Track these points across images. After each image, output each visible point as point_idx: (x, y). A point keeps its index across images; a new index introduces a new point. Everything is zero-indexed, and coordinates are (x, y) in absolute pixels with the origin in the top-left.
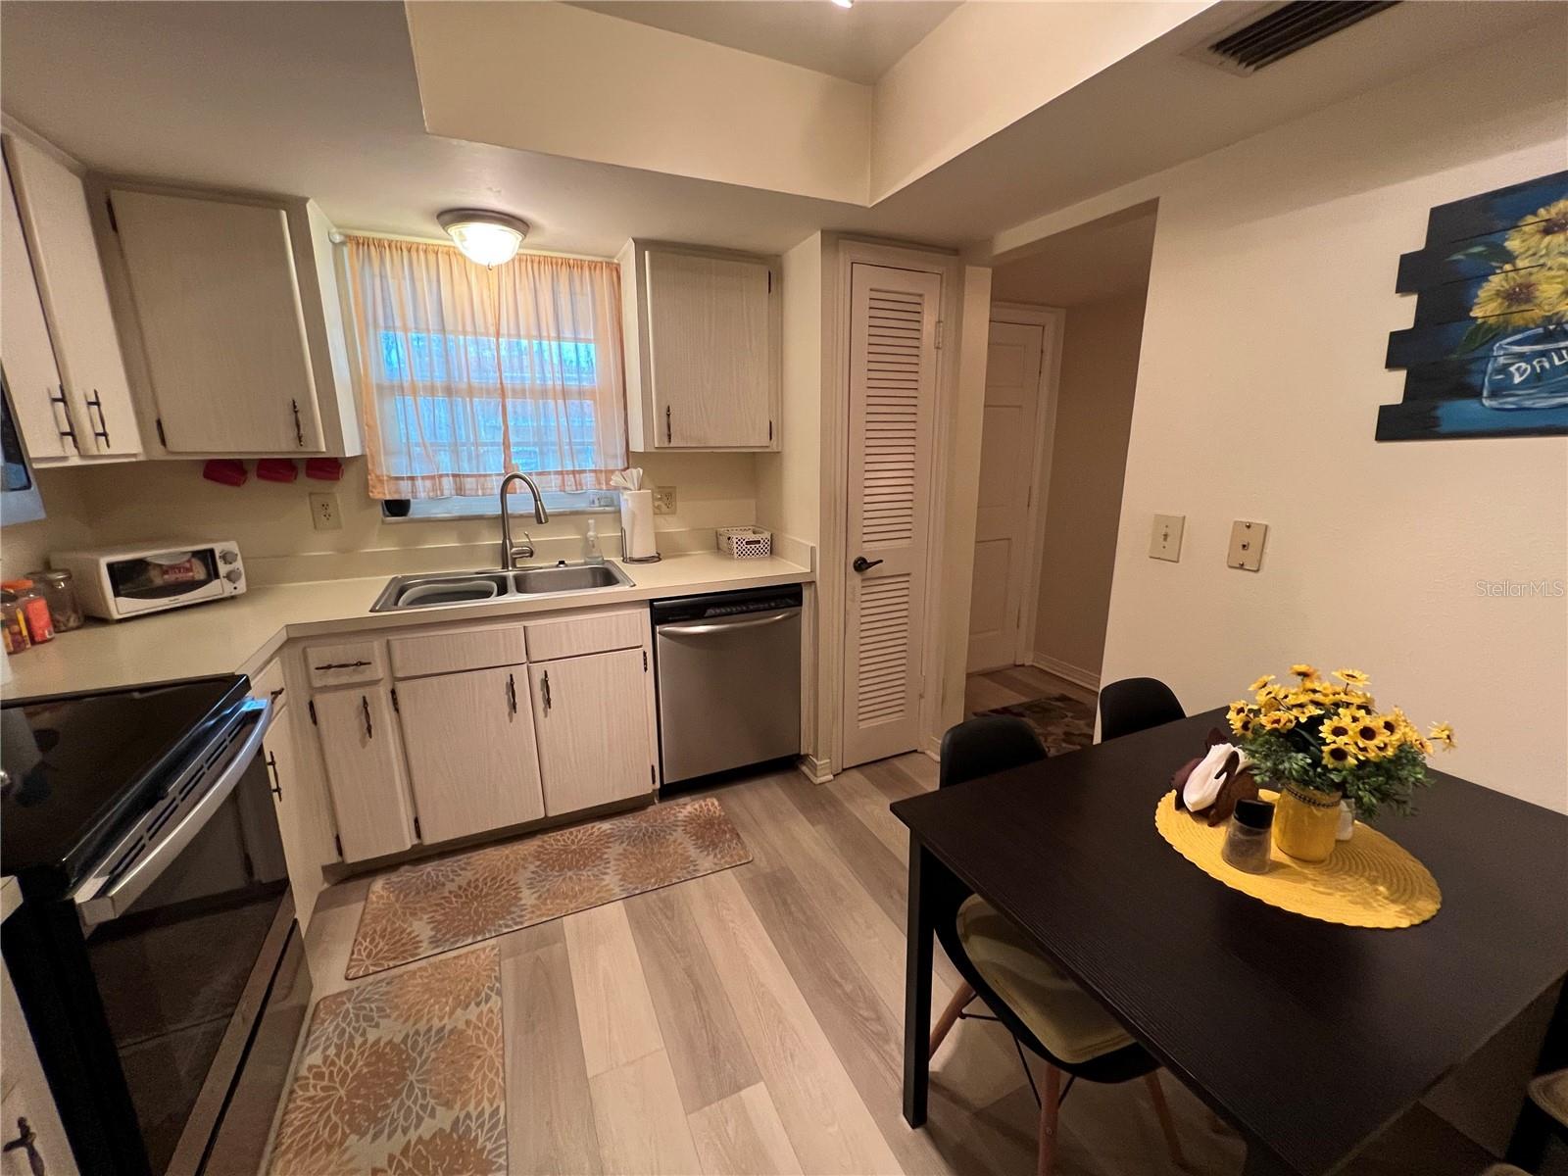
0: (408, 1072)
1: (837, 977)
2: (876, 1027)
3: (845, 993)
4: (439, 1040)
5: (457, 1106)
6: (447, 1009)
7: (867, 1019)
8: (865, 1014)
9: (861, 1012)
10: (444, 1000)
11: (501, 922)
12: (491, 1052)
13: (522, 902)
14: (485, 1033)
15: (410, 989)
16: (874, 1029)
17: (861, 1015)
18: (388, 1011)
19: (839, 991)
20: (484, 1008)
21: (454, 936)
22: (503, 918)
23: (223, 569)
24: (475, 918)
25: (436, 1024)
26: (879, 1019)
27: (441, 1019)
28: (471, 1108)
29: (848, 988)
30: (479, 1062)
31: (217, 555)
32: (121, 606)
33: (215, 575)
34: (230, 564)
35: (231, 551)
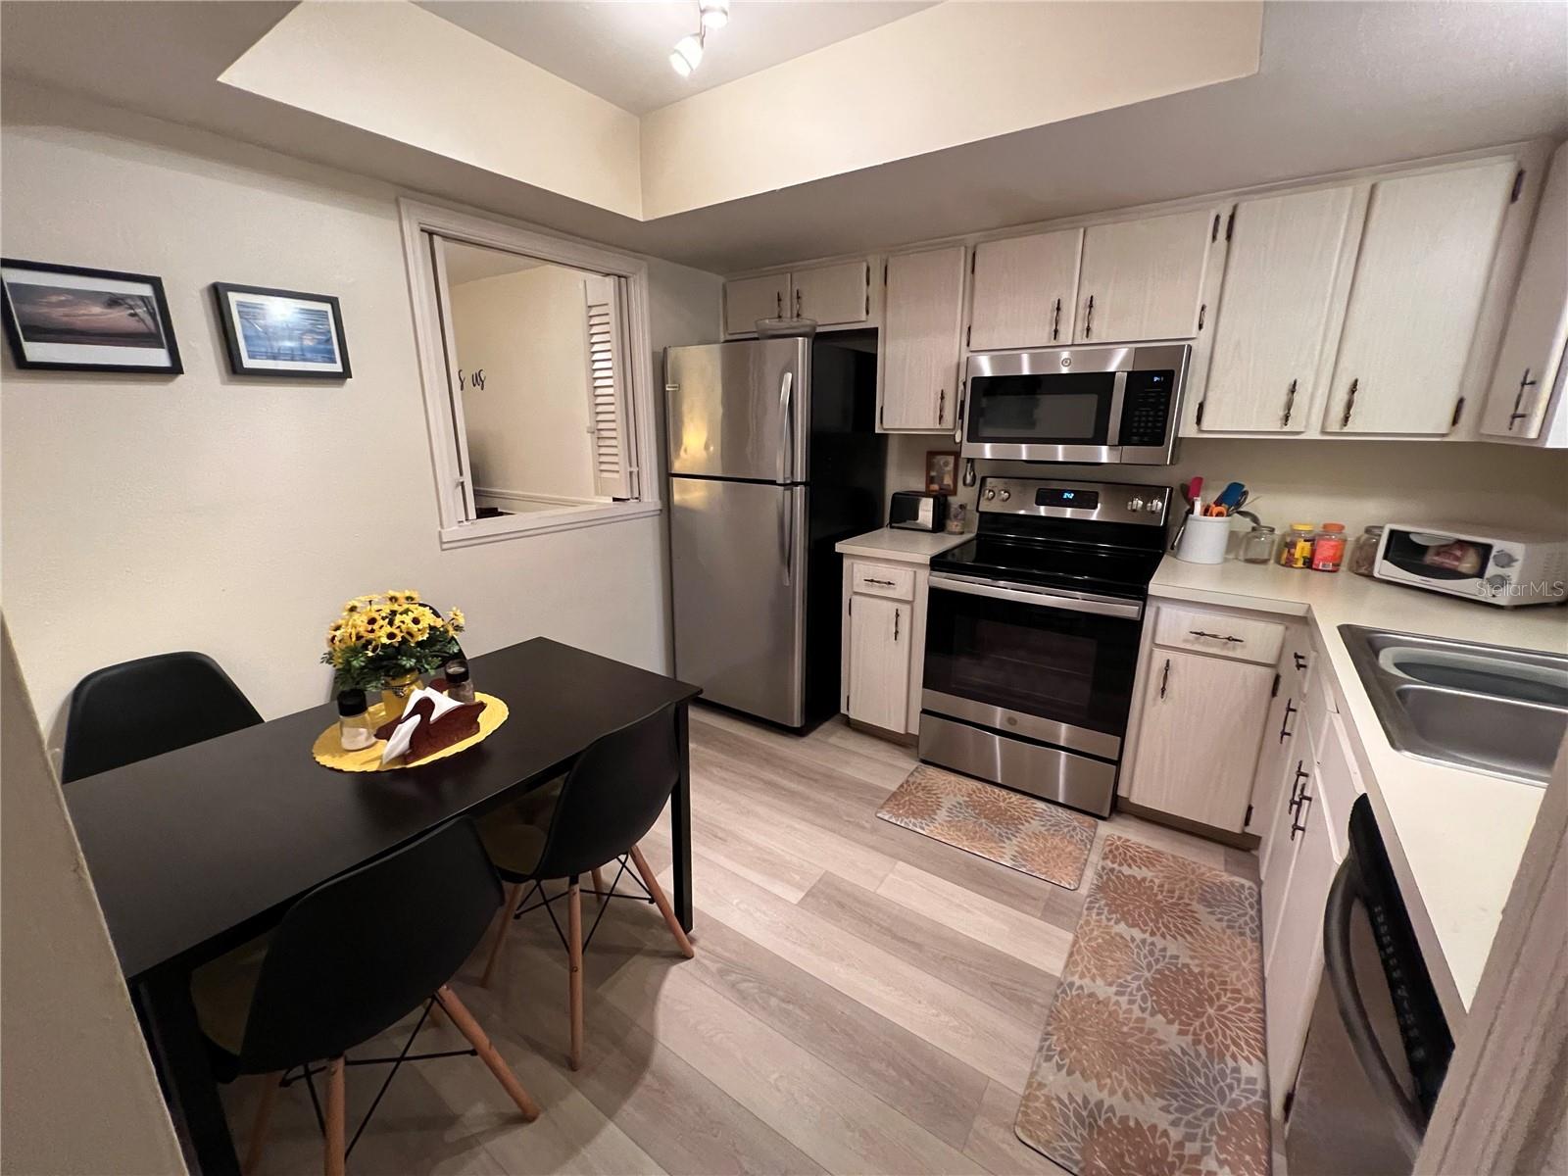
0: (990, 821)
1: (790, 1007)
2: (733, 977)
3: (775, 996)
4: (1001, 835)
5: (943, 822)
6: (1026, 847)
7: (745, 981)
8: (746, 985)
9: (751, 984)
10: (1037, 849)
12: (966, 844)
14: (985, 848)
15: (1065, 844)
16: (734, 975)
17: (750, 981)
18: (1052, 832)
19: (781, 993)
20: (1007, 857)
21: (1110, 879)
23: (1492, 569)
24: (1125, 896)
25: (1015, 839)
26: (733, 985)
27: (1020, 842)
28: (937, 825)
29: (774, 1002)
30: (965, 839)
31: (1494, 553)
32: (1384, 568)
33: (1480, 574)
34: (1502, 567)
35: (1513, 554)
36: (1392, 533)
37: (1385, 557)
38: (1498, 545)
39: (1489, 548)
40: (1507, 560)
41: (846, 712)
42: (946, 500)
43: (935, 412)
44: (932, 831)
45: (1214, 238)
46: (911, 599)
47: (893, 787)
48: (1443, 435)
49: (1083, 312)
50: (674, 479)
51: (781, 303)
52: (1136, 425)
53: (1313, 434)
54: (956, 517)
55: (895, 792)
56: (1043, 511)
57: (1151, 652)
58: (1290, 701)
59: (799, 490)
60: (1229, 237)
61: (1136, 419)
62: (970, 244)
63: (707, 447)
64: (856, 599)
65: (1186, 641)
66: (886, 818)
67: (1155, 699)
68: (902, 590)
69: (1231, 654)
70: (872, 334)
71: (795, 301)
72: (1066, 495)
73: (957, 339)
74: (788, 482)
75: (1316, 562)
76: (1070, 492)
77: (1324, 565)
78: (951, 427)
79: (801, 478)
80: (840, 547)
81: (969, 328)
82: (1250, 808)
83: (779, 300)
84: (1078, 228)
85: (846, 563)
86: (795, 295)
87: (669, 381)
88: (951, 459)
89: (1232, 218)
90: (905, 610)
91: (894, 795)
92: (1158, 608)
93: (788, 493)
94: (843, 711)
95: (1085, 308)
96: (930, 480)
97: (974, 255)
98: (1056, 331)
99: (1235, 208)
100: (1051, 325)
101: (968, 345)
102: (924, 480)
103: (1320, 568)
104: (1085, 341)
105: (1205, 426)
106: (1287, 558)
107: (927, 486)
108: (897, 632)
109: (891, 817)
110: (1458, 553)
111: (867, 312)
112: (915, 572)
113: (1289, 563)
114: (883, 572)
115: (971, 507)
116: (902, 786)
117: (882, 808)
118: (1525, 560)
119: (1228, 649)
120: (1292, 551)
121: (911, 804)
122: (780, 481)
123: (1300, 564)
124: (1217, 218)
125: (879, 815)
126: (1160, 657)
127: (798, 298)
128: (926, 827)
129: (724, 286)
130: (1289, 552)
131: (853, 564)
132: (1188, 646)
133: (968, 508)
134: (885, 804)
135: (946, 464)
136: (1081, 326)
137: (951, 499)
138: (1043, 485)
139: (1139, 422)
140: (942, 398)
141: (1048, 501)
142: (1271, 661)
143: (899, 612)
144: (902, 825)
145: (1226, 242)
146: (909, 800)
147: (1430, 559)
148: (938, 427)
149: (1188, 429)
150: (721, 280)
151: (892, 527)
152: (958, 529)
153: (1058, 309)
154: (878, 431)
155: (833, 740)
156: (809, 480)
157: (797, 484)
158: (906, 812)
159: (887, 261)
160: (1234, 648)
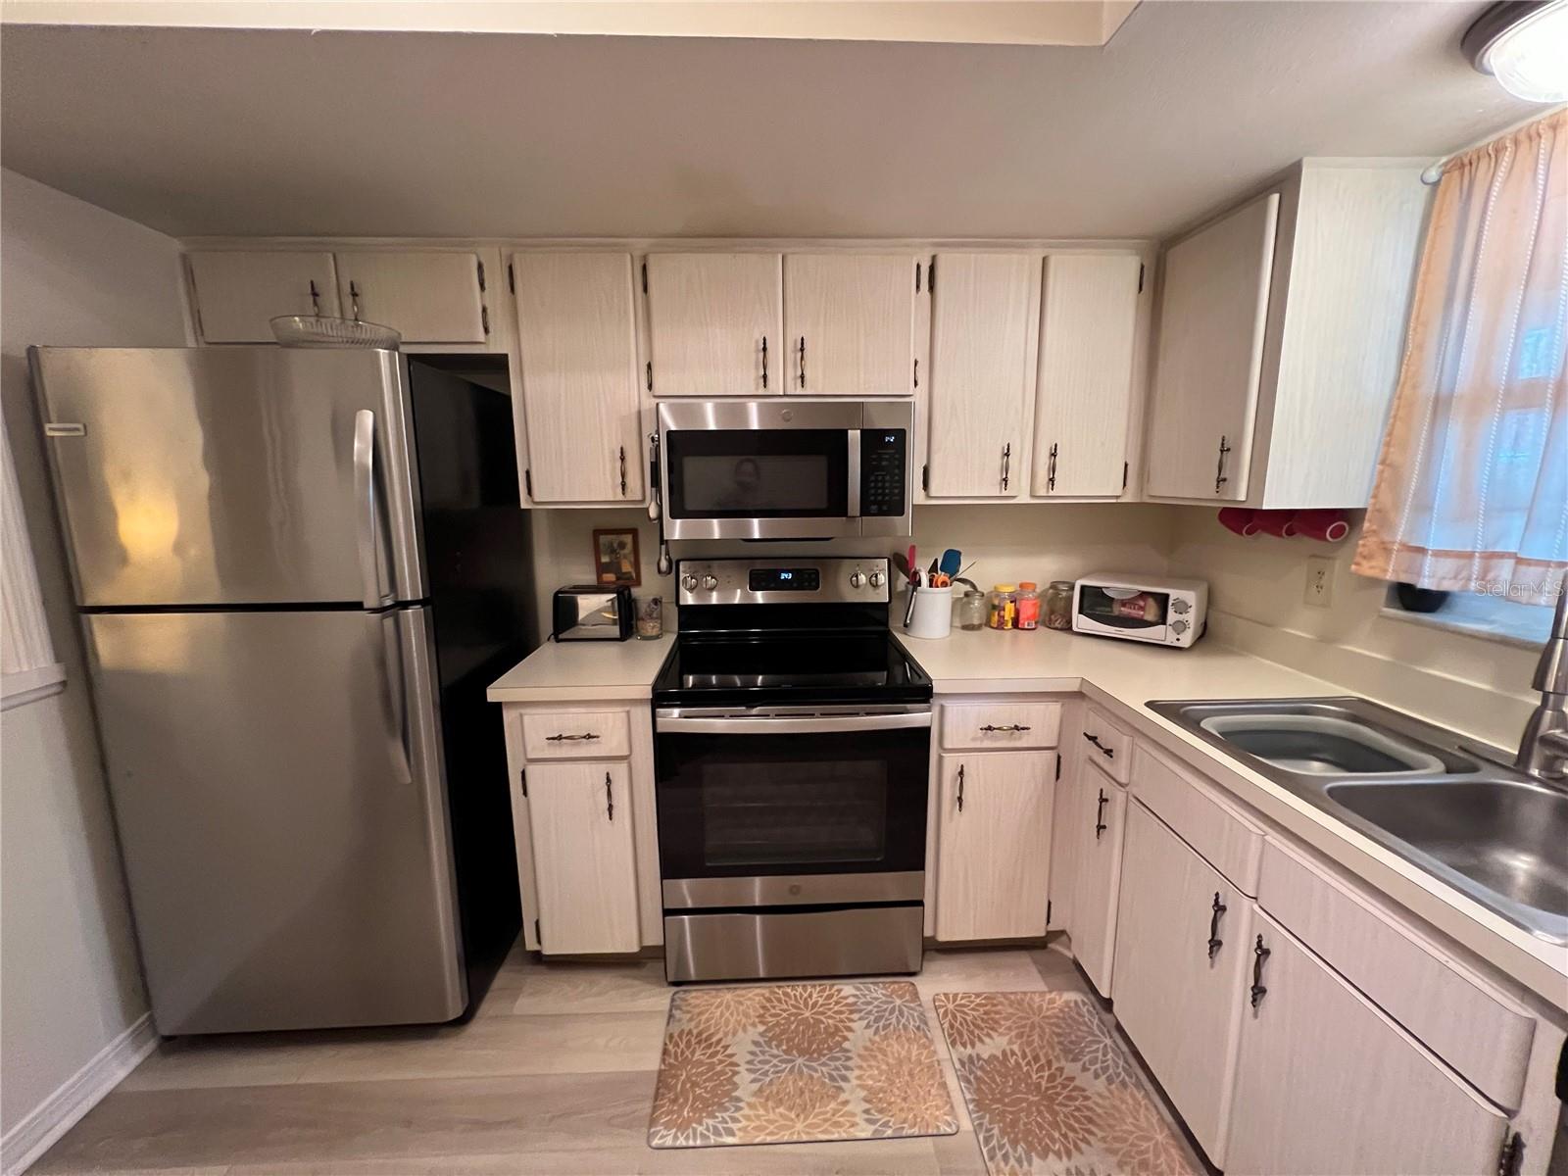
0: (807, 1057)
4: (832, 1078)
5: (753, 1100)
6: (871, 1082)
10: (883, 1078)
11: (996, 1131)
12: (799, 1126)
13: (1036, 1160)
14: (825, 1120)
15: (906, 1047)
18: (883, 1033)
20: (860, 1119)
21: (977, 1078)
22: (1003, 1132)
23: (1172, 616)
24: (1007, 1100)
25: (852, 1075)
27: (859, 1078)
28: (747, 1111)
30: (793, 1116)
31: (1171, 602)
32: (1081, 622)
33: (1163, 620)
34: (1181, 613)
35: (1187, 601)
36: (1083, 588)
37: (1080, 612)
38: (1174, 594)
39: (1167, 596)
40: (1182, 607)
41: (536, 947)
42: (630, 594)
43: (613, 479)
44: (744, 1129)
45: (918, 287)
46: (626, 753)
47: (652, 1063)
48: (1118, 497)
49: (793, 356)
50: (94, 617)
51: (318, 299)
52: (873, 491)
53: (1024, 498)
54: (650, 615)
55: (660, 1072)
56: (760, 597)
57: (940, 759)
58: (1102, 790)
59: (412, 617)
60: (932, 288)
61: (872, 485)
62: (638, 254)
63: (179, 548)
64: (531, 770)
65: (974, 739)
66: (669, 1142)
67: (951, 812)
68: (613, 741)
69: (1018, 744)
70: (499, 363)
71: (348, 301)
72: (784, 576)
73: (635, 379)
74: (388, 602)
75: (1021, 622)
76: (787, 571)
77: (1028, 625)
78: (639, 498)
79: (413, 594)
80: (493, 694)
81: (649, 366)
82: (1049, 903)
83: (315, 294)
84: (775, 253)
85: (508, 717)
86: (347, 289)
87: (53, 416)
88: (628, 539)
89: (932, 269)
90: (619, 772)
91: (663, 1081)
92: (942, 707)
93: (389, 623)
94: (531, 945)
95: (795, 352)
96: (601, 569)
97: (644, 268)
98: (765, 377)
99: (934, 258)
100: (757, 368)
101: (650, 387)
102: (593, 568)
103: (1026, 627)
104: (800, 391)
105: (934, 490)
106: (999, 621)
107: (599, 577)
108: (610, 808)
109: (676, 1138)
110: (1142, 603)
111: (486, 331)
112: (628, 712)
113: (1001, 626)
114: (573, 721)
115: (668, 600)
116: (665, 1052)
117: (653, 1122)
118: (1197, 606)
119: (1015, 739)
120: (1002, 613)
121: (695, 1084)
122: (371, 602)
123: (1010, 626)
124: (918, 267)
125: (656, 1142)
126: (951, 764)
127: (355, 295)
128: (734, 1126)
129: (184, 258)
130: (999, 614)
131: (521, 715)
132: (978, 745)
133: (663, 600)
134: (655, 1108)
135: (622, 545)
136: (793, 373)
137: (635, 592)
138: (759, 565)
139: (875, 487)
140: (623, 459)
141: (763, 584)
142: (1054, 744)
143: (611, 777)
144: (699, 1143)
145: (928, 294)
146: (688, 1078)
147: (1118, 610)
148: (620, 497)
149: (915, 495)
150: (177, 246)
151: (558, 641)
152: (654, 632)
153: (765, 349)
154: (524, 505)
155: (525, 1004)
156: (428, 595)
157: (405, 605)
158: (693, 1109)
159: (511, 257)
160: (1020, 738)
